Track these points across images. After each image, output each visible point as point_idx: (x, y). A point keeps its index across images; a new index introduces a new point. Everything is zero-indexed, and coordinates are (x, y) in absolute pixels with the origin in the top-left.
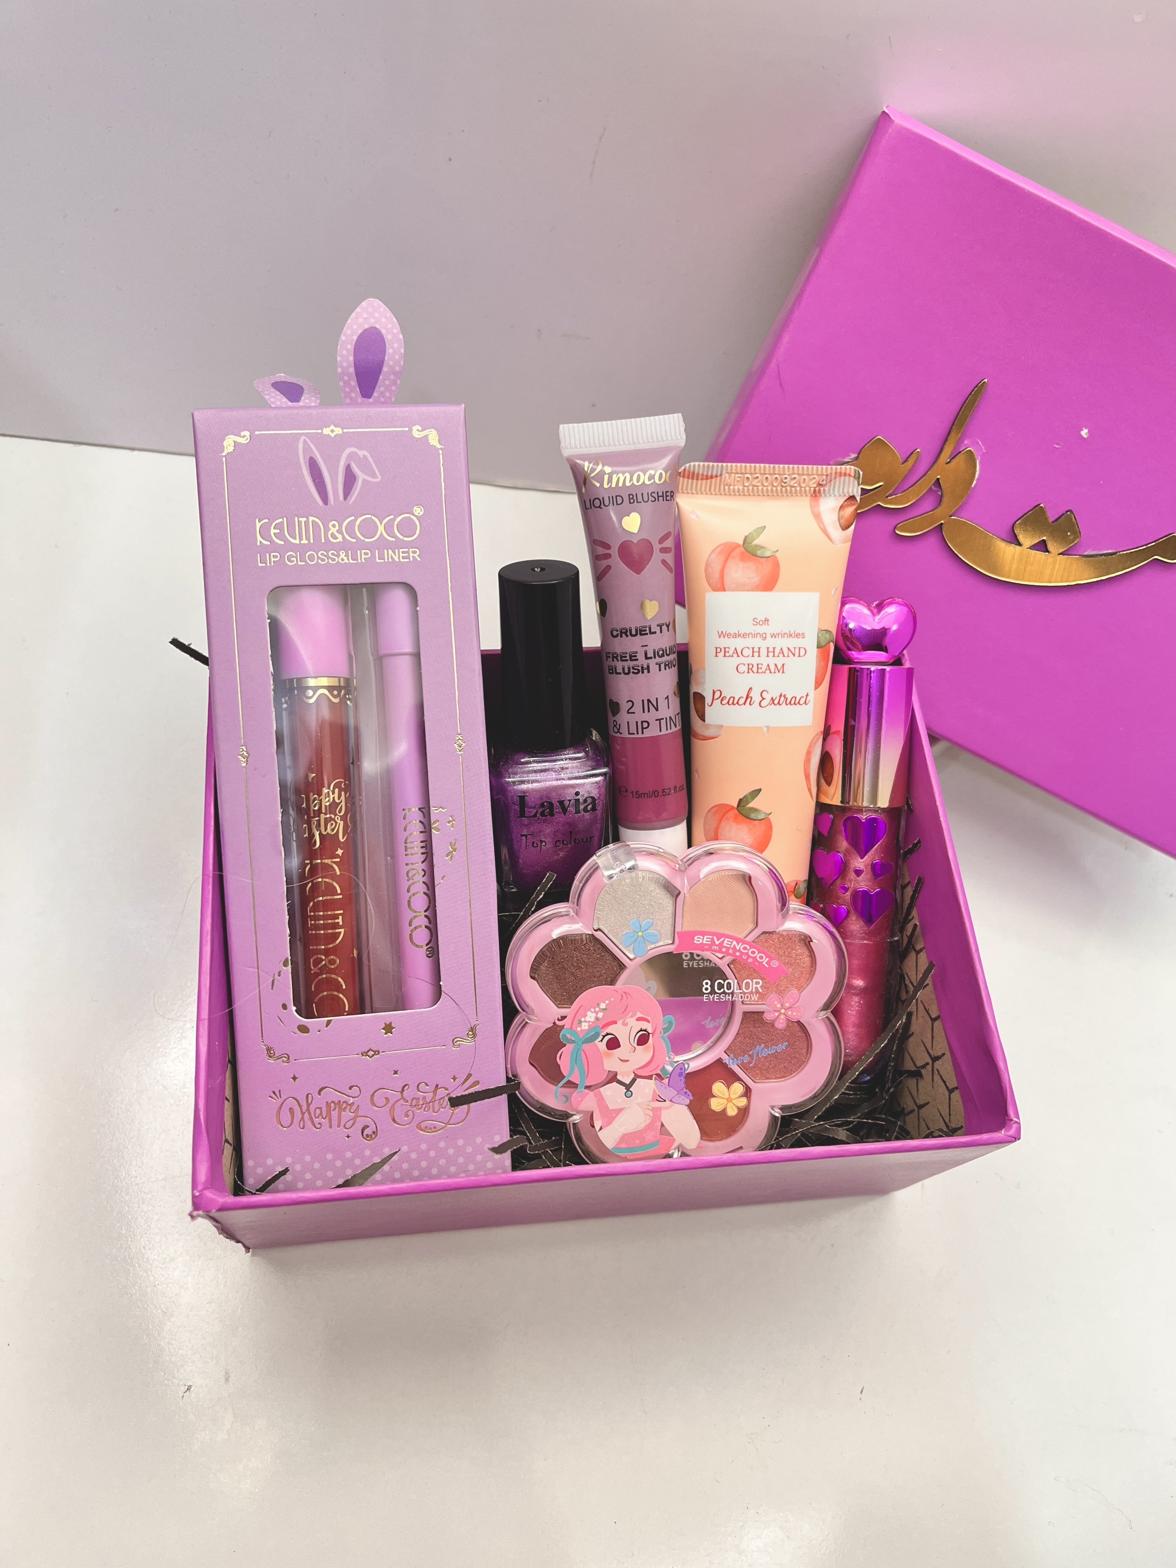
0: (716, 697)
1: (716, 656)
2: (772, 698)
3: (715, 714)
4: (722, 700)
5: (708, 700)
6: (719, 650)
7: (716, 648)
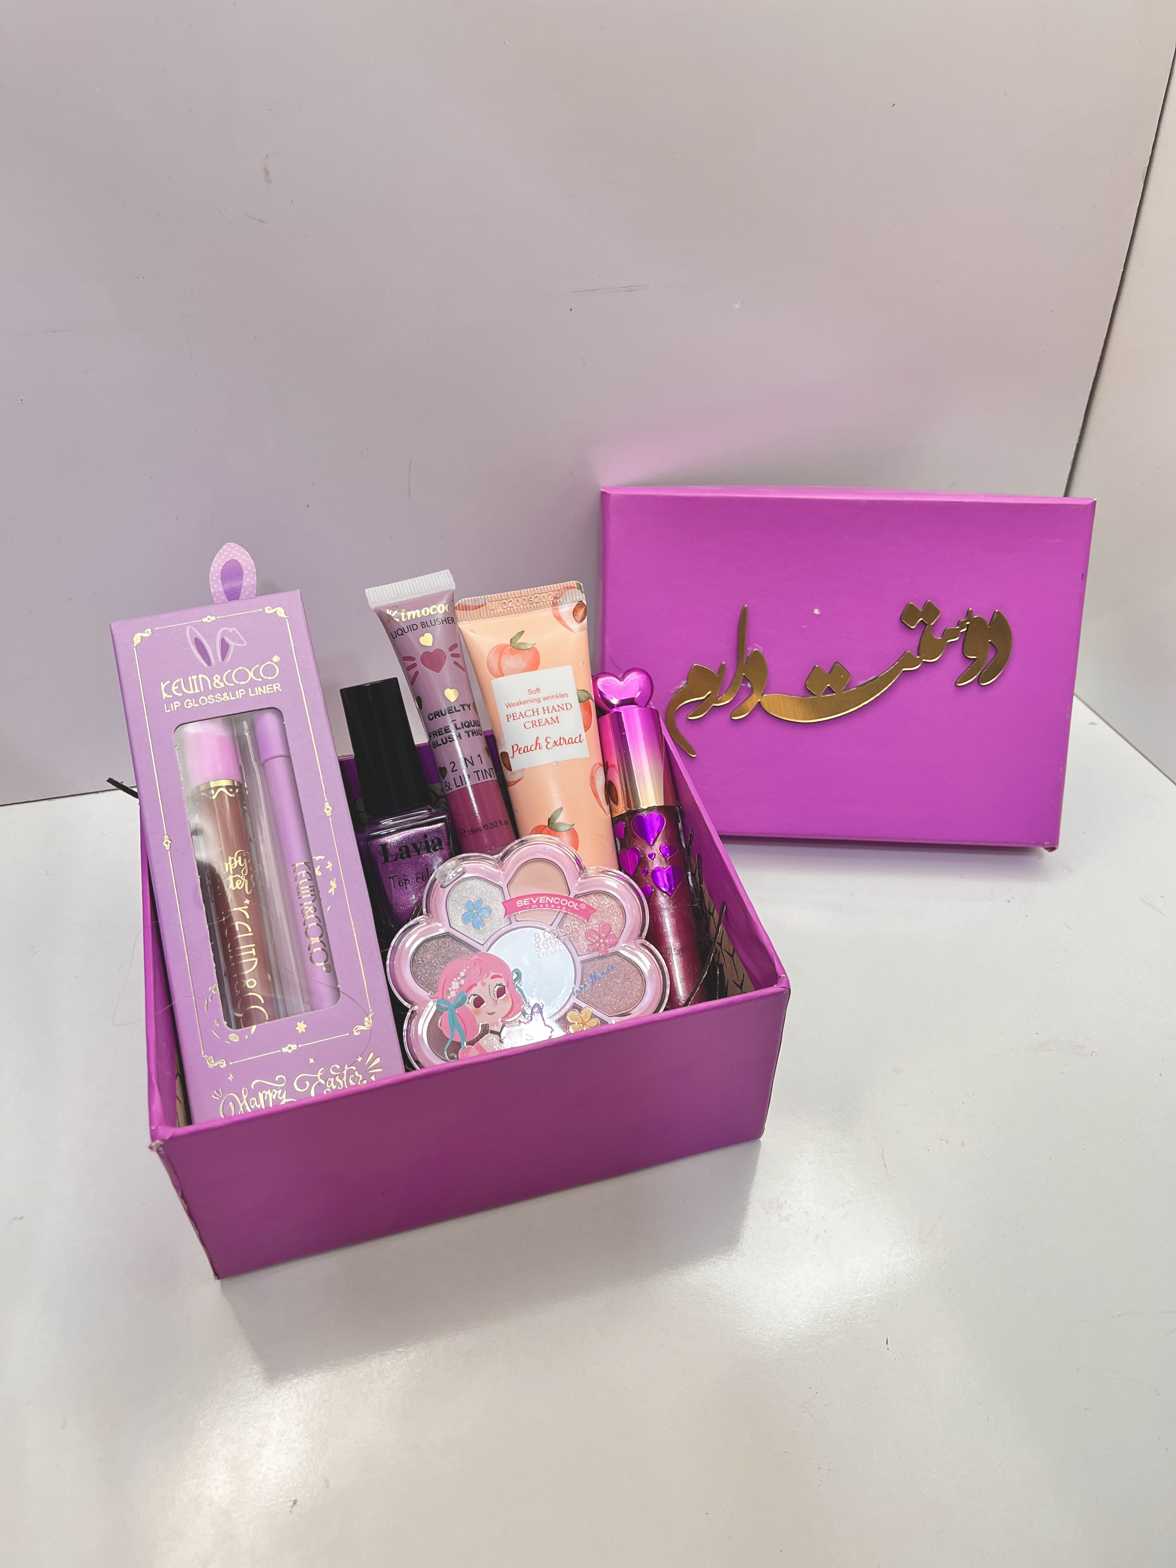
0: (515, 750)
1: (508, 721)
2: (555, 741)
3: (518, 762)
4: (519, 751)
5: (510, 755)
6: (509, 717)
7: (507, 716)
